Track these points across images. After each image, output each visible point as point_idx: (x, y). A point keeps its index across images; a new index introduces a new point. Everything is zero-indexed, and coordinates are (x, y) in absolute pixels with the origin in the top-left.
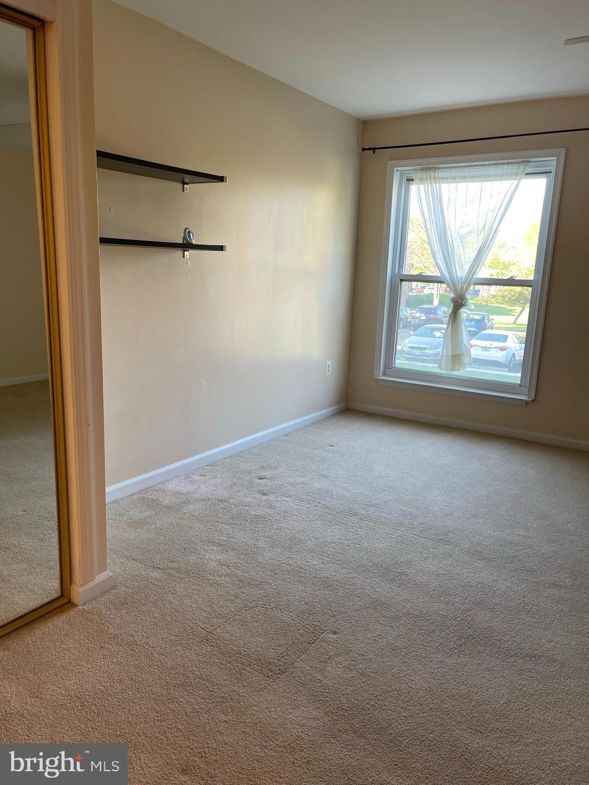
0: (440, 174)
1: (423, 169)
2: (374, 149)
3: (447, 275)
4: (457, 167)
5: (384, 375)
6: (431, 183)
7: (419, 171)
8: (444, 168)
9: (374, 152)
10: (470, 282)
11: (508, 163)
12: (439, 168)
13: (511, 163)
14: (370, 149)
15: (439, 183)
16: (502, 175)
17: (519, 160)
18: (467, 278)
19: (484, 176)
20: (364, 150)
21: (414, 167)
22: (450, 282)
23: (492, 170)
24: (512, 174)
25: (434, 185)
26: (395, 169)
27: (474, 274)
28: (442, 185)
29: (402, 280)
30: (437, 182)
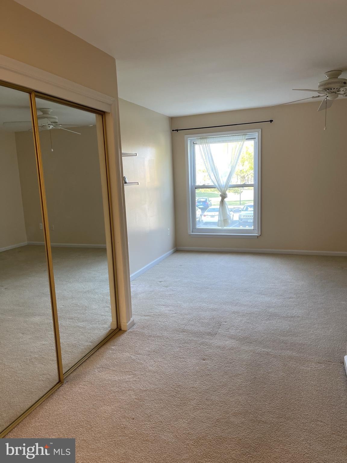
0: (208, 140)
1: (201, 138)
2: (177, 130)
3: (217, 184)
4: (216, 137)
5: (192, 232)
6: (205, 144)
7: (199, 139)
8: (210, 138)
9: (177, 132)
10: (227, 187)
11: (238, 135)
12: (208, 138)
13: (239, 135)
14: (176, 130)
15: (209, 144)
16: (236, 140)
17: (242, 134)
18: (226, 185)
19: (228, 140)
20: (173, 131)
21: (197, 138)
22: (218, 187)
23: (232, 138)
24: (240, 140)
25: (207, 145)
26: (188, 138)
27: (229, 183)
28: (210, 144)
29: (196, 188)
30: (208, 143)
